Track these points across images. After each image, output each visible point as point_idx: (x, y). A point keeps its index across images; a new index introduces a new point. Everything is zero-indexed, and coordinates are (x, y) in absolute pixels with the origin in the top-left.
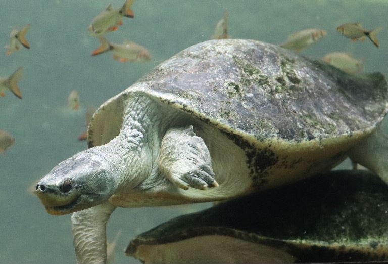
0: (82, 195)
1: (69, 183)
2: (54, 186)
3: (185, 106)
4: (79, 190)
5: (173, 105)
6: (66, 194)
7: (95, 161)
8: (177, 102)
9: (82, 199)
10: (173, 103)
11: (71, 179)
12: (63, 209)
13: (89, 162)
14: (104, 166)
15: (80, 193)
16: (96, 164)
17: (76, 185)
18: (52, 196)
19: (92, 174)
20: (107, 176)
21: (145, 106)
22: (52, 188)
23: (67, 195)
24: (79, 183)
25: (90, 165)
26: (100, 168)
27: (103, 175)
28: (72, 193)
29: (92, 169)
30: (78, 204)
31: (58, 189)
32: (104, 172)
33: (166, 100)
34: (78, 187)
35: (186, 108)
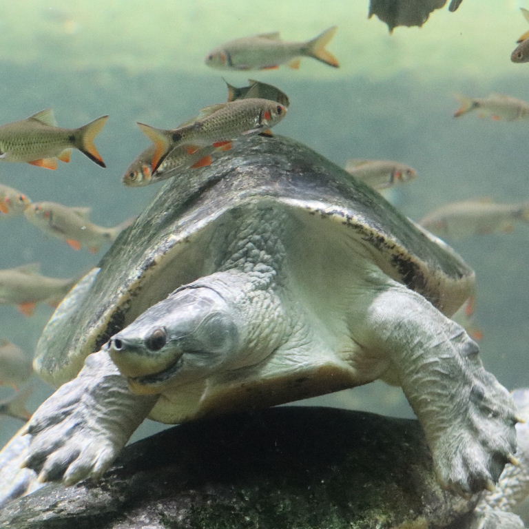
0: (184, 355)
1: (162, 335)
2: (137, 341)
3: (349, 218)
4: (178, 345)
5: (331, 217)
6: (158, 352)
7: (205, 298)
8: (336, 212)
9: (185, 363)
10: (330, 214)
11: (164, 328)
12: (155, 382)
13: (194, 300)
14: (220, 305)
15: (180, 351)
16: (206, 302)
17: (174, 337)
18: (134, 356)
19: (198, 318)
20: (225, 321)
21: (277, 225)
22: (133, 344)
23: (158, 356)
24: (178, 333)
25: (196, 304)
26: (213, 308)
27: (218, 320)
28: (166, 350)
29: (198, 310)
30: (179, 370)
31: (143, 345)
32: (218, 314)
33: (317, 211)
34: (175, 340)
35: (351, 221)
